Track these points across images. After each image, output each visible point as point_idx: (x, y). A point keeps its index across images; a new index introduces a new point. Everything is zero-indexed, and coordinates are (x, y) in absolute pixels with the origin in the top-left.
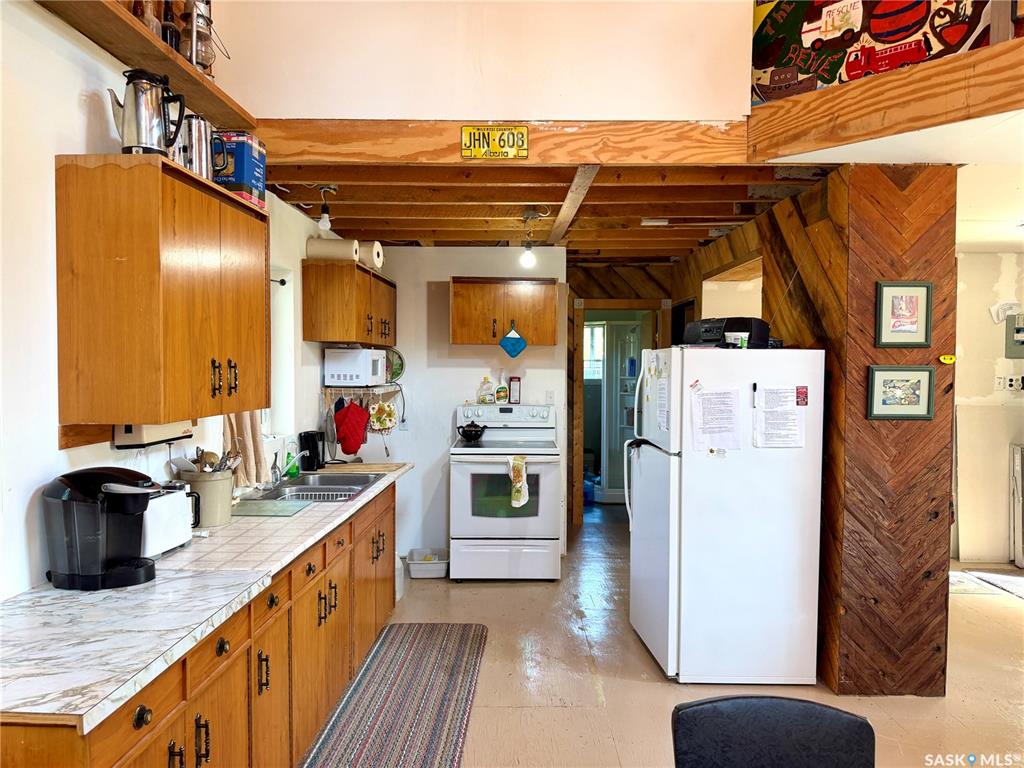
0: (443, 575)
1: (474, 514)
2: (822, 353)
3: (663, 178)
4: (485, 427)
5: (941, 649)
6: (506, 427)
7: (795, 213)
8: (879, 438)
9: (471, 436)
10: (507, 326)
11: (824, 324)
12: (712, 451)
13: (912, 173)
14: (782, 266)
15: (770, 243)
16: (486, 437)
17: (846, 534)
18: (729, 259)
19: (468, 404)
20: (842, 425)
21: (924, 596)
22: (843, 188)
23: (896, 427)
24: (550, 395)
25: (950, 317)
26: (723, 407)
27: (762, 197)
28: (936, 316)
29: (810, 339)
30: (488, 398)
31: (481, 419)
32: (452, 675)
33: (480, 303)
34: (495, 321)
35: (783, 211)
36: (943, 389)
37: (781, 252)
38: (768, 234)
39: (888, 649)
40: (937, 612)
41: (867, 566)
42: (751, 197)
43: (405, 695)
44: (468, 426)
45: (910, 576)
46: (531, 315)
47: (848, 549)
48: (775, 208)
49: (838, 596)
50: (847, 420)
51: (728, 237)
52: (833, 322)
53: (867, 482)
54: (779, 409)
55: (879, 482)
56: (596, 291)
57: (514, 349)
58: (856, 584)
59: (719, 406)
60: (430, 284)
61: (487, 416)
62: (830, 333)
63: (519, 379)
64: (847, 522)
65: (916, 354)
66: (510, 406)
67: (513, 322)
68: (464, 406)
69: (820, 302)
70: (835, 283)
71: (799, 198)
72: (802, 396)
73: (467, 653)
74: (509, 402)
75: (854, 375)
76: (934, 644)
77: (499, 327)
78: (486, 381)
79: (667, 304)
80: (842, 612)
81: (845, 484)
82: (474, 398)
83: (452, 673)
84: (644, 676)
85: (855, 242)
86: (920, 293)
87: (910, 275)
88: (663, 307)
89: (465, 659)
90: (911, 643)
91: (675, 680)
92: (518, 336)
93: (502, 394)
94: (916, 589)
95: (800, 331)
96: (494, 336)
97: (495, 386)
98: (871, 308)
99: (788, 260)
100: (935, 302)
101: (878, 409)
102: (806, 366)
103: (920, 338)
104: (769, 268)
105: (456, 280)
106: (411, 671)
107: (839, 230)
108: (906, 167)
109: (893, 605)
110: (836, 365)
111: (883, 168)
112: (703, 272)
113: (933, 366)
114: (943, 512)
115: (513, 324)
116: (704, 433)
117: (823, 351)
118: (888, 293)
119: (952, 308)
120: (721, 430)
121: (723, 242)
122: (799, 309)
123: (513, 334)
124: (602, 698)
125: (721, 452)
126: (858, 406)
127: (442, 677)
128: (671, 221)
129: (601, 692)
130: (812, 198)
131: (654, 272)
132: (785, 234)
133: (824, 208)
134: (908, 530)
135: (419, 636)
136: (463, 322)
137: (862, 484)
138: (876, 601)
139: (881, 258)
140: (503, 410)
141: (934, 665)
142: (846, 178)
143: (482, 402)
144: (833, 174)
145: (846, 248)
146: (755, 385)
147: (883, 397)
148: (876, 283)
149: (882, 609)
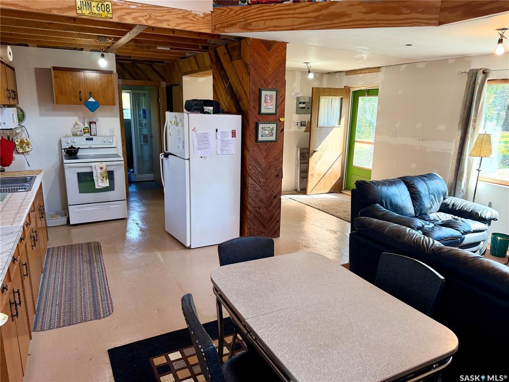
0: (65, 223)
1: (80, 193)
2: (240, 117)
3: (174, 33)
4: (79, 148)
5: (278, 222)
6: (90, 148)
7: (227, 53)
8: (260, 150)
9: (72, 153)
10: (88, 95)
11: (240, 104)
12: (201, 157)
13: (272, 44)
14: (221, 75)
15: (216, 64)
16: (79, 153)
17: (249, 185)
18: (197, 68)
19: (67, 136)
20: (248, 145)
21: (273, 205)
22: (248, 47)
23: (266, 145)
24: (112, 131)
25: (283, 103)
26: (205, 139)
27: (213, 44)
28: (279, 102)
29: (234, 110)
30: (79, 133)
31: (76, 144)
32: (90, 264)
33: (71, 82)
34: (80, 92)
35: (221, 51)
36: (280, 131)
37: (221, 70)
38: (215, 60)
39: (263, 224)
40: (277, 210)
41: (256, 196)
42: (209, 44)
43: (71, 275)
44: (69, 148)
45: (269, 198)
46: (100, 90)
47: (250, 191)
48: (218, 49)
49: (247, 208)
50: (250, 143)
51: (195, 57)
52: (244, 104)
53: (256, 166)
54: (225, 139)
55: (260, 165)
56: (127, 76)
57: (93, 107)
58: (253, 203)
59: (204, 139)
60: (36, 69)
61: (79, 142)
62: (243, 108)
63: (95, 123)
64: (250, 181)
65: (272, 118)
66: (91, 137)
67: (90, 93)
68: (65, 137)
69: (239, 94)
70: (245, 87)
71: (228, 47)
72: (234, 134)
73: (94, 254)
74: (91, 135)
75: (252, 125)
76: (276, 220)
77: (83, 95)
78: (76, 124)
79: (164, 84)
80: (248, 213)
81: (249, 167)
82: (70, 133)
83: (90, 263)
84: (177, 249)
85: (252, 71)
86: (274, 93)
87: (270, 86)
88: (162, 86)
89: (94, 257)
90: (269, 222)
91: (189, 248)
92: (94, 101)
93: (86, 131)
94: (272, 202)
95: (230, 106)
96: (81, 100)
97: (82, 127)
98: (258, 100)
99: (224, 74)
100: (279, 97)
101: (260, 138)
102: (234, 122)
103: (274, 111)
104: (216, 76)
105: (55, 68)
106: (69, 266)
107: (246, 65)
108: (270, 41)
109: (264, 208)
110: (245, 121)
111: (262, 41)
112: (183, 72)
113: (278, 122)
114: (279, 175)
115: (91, 95)
116: (198, 150)
117: (241, 116)
118: (264, 93)
119: (284, 100)
120: (205, 148)
121: (192, 58)
122: (230, 96)
123: (92, 100)
124: (162, 260)
125: (205, 157)
126: (253, 138)
127: (86, 265)
128: (171, 49)
129: (161, 257)
130: (234, 48)
131: (156, 68)
132: (223, 62)
133: (240, 54)
134: (269, 182)
135: (66, 251)
136: (61, 92)
137: (255, 166)
138: (259, 208)
139: (261, 79)
140: (87, 139)
141: (276, 227)
142: (249, 44)
143: (75, 135)
144: (243, 40)
145: (249, 74)
146: (217, 129)
147: (261, 134)
148: (260, 89)
149: (261, 211)
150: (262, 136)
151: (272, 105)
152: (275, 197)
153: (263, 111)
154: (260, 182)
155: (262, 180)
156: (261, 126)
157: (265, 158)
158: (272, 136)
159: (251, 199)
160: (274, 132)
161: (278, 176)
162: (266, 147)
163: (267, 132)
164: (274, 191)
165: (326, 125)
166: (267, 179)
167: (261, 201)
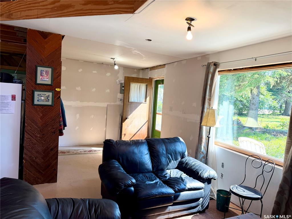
8: (37, 111)
13: (48, 35)
21: (50, 155)
28: (55, 77)
36: (57, 98)
41: (32, 148)
45: (46, 150)
50: (26, 105)
53: (32, 124)
54: (5, 101)
55: (36, 124)
58: (29, 153)
64: (26, 136)
65: (48, 87)
87: (46, 64)
90: (46, 169)
98: (34, 73)
100: (54, 73)
101: (36, 103)
103: (49, 83)
108: (46, 33)
109: (41, 159)
111: (39, 31)
113: (53, 91)
114: (57, 132)
117: (22, 85)
118: (40, 69)
119: (60, 75)
126: (30, 102)
138: (36, 158)
139: (38, 58)
141: (53, 174)
147: (37, 99)
148: (36, 66)
149: (37, 160)
150: (38, 101)
151: (47, 78)
152: (52, 149)
153: (39, 82)
154: (36, 137)
155: (39, 135)
156: (36, 93)
157: (41, 118)
158: (49, 101)
159: (27, 150)
160: (50, 98)
161: (55, 133)
162: (42, 109)
163: (43, 98)
164: (51, 144)
165: (136, 101)
166: (43, 134)
167: (37, 152)
